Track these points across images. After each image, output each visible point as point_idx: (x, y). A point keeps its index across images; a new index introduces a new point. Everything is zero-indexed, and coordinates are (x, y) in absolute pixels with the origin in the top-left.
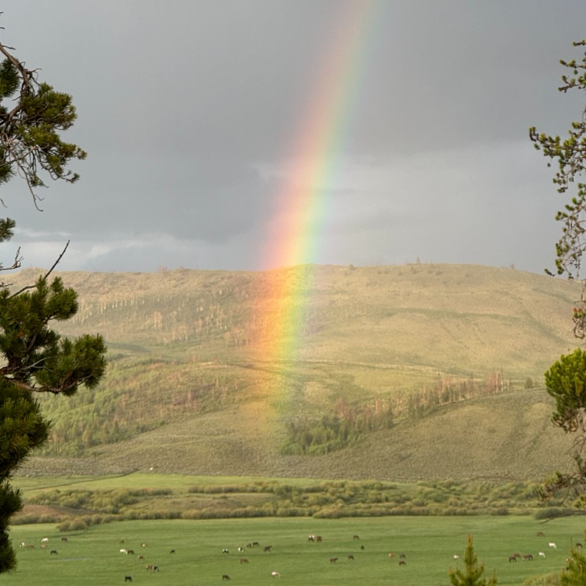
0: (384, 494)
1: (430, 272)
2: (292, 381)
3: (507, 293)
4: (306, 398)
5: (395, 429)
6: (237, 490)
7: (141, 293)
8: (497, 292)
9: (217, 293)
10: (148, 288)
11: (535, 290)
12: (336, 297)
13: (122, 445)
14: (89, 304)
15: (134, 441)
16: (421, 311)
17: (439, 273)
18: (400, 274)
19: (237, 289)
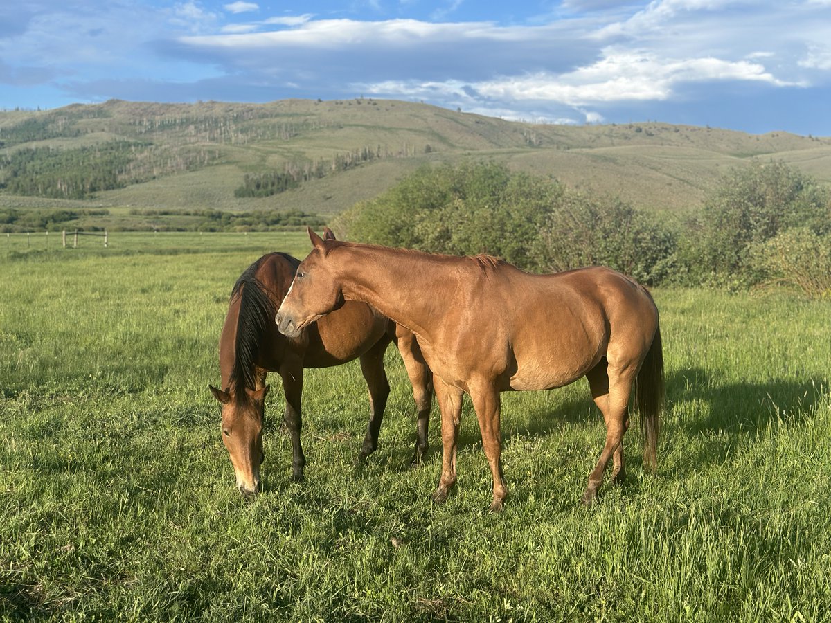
0: (303, 220)
1: (369, 103)
2: (259, 153)
3: (417, 116)
4: (266, 163)
5: (324, 178)
6: (171, 213)
7: (185, 115)
8: (411, 115)
9: (233, 116)
10: (189, 112)
11: (435, 114)
12: (308, 117)
13: (116, 191)
14: (149, 121)
15: (126, 189)
16: (362, 126)
17: (375, 104)
18: (350, 104)
19: (246, 114)
